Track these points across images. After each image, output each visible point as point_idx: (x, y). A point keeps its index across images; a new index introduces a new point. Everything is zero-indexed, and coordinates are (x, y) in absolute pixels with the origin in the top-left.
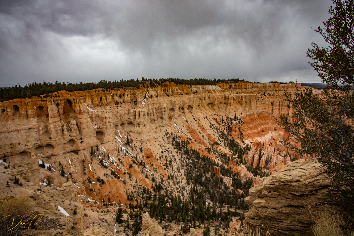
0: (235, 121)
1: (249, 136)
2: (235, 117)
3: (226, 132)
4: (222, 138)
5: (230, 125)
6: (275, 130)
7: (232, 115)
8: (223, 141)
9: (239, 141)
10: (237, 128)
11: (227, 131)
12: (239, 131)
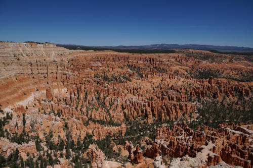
1: (8, 102)
6: (37, 90)
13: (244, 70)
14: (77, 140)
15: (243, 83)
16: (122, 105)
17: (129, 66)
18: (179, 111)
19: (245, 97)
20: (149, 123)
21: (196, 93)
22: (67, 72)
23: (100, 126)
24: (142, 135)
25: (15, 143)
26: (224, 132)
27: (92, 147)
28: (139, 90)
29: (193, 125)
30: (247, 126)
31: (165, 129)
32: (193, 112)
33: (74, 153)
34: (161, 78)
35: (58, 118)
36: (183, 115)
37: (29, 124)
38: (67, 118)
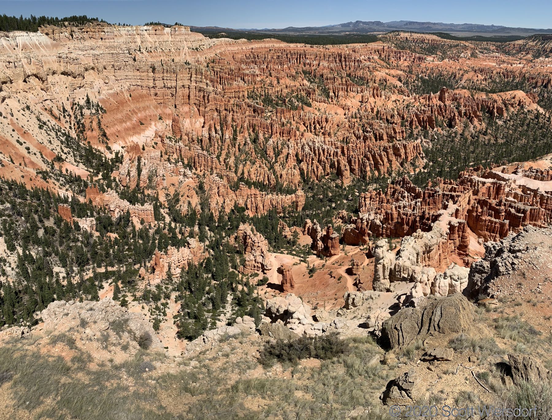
0: (89, 109)
1: (118, 136)
2: (88, 101)
3: (73, 134)
4: (68, 146)
5: (79, 120)
6: (160, 118)
7: (81, 98)
8: (71, 152)
9: (102, 148)
10: (94, 122)
11: (76, 131)
12: (99, 127)
13: (494, 72)
14: (217, 213)
15: (495, 96)
16: (297, 155)
17: (305, 72)
18: (393, 158)
19: (497, 120)
20: (345, 185)
21: (420, 123)
22: (205, 87)
23: (258, 192)
24: (334, 208)
25: (126, 201)
26: (469, 183)
27: (245, 228)
28: (324, 124)
29: (419, 180)
30: (502, 168)
31: (374, 193)
32: (417, 157)
33: (213, 234)
34: (359, 97)
35: (188, 172)
36: (402, 164)
37: (146, 176)
38: (202, 174)
